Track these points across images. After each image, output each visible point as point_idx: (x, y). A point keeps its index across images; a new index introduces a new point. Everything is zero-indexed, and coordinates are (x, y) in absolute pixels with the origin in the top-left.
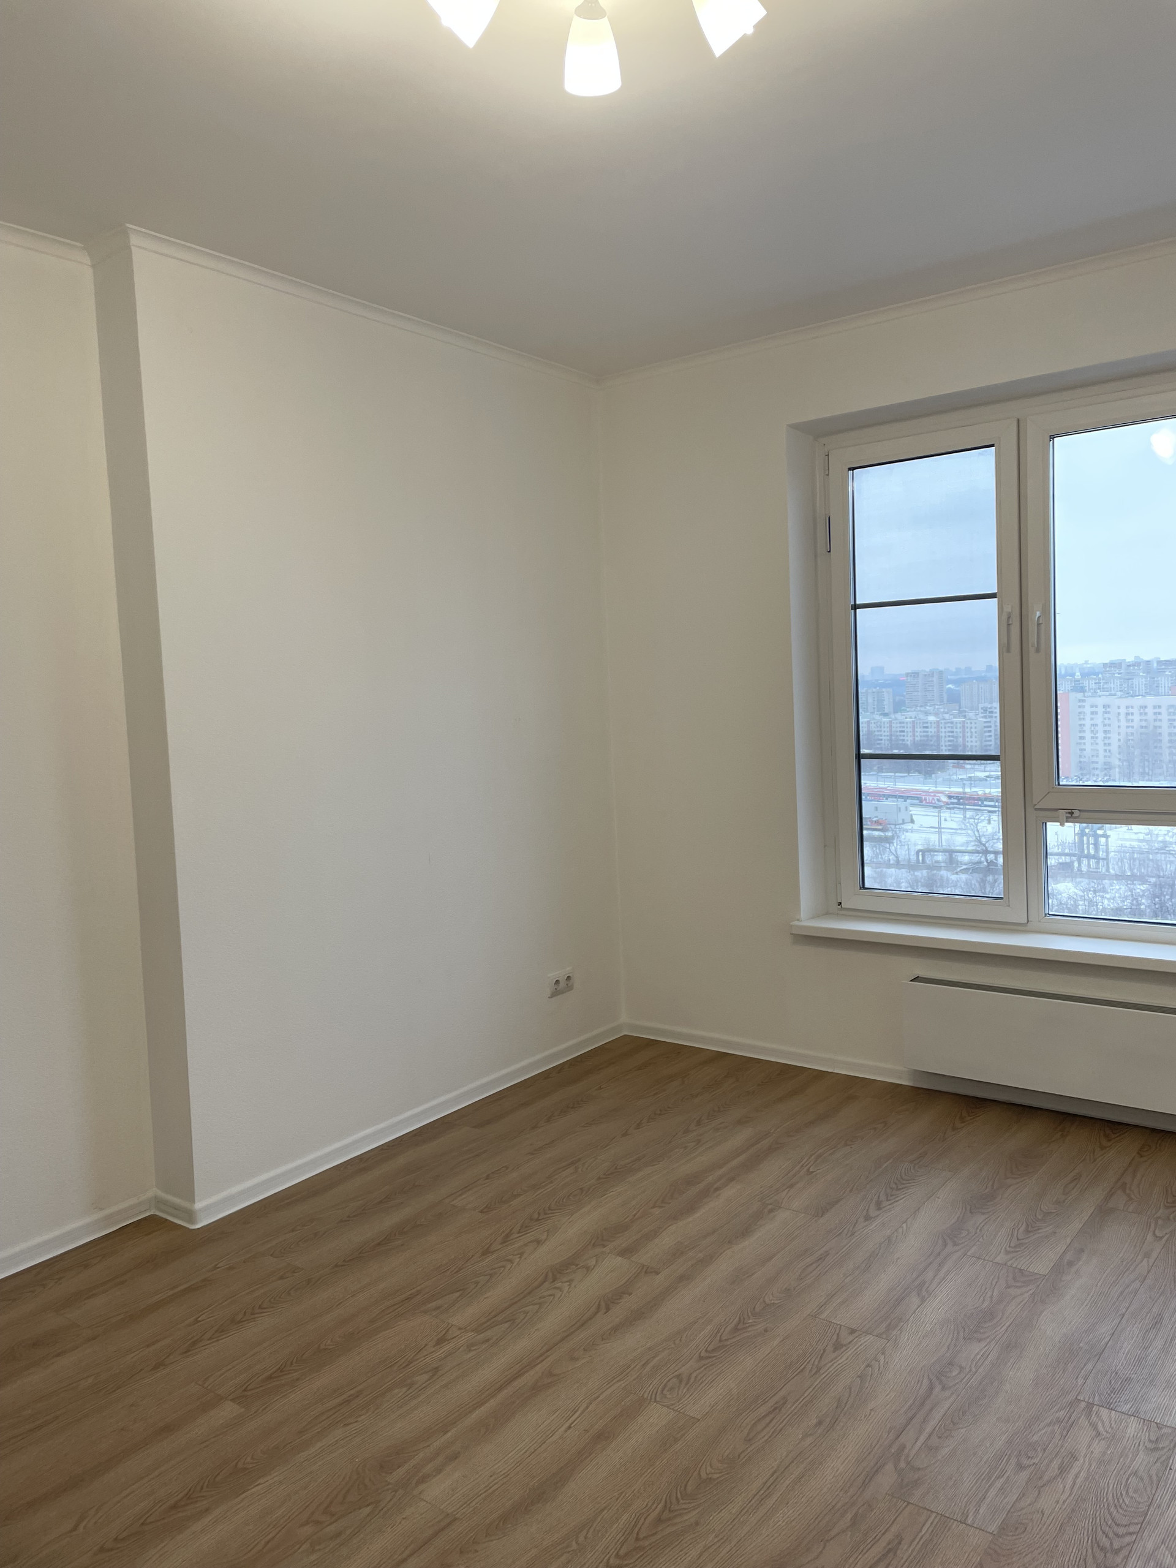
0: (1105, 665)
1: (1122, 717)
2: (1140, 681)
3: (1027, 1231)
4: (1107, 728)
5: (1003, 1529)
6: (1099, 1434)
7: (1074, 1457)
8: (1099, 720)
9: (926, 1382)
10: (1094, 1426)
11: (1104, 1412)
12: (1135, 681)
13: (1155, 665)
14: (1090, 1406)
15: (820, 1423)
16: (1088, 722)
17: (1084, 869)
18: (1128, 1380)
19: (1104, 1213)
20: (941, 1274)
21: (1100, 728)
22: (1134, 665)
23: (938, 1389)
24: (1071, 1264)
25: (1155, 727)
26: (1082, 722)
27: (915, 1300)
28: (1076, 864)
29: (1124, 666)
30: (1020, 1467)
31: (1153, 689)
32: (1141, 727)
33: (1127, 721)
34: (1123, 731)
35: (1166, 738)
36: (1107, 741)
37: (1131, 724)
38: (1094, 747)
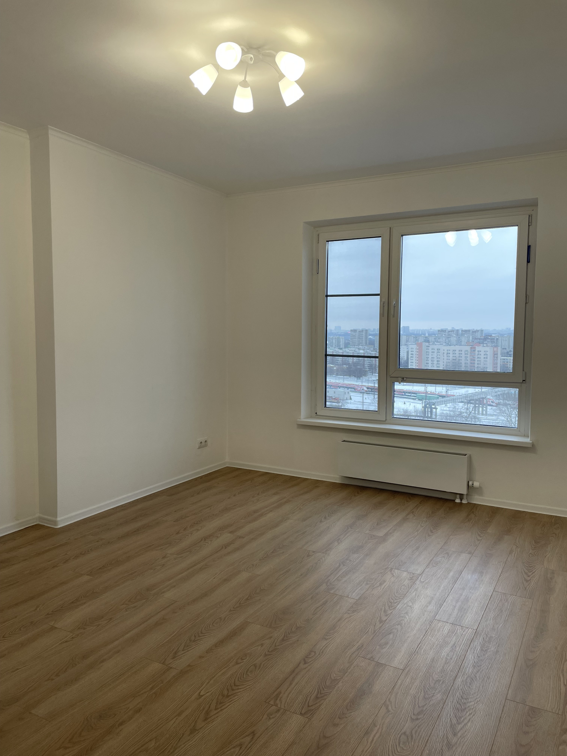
0: (439, 331)
1: (445, 355)
2: (454, 339)
3: (377, 525)
4: (438, 359)
5: (360, 598)
6: (393, 576)
7: (385, 581)
8: (435, 355)
9: (338, 564)
10: (393, 574)
11: (396, 571)
12: (452, 339)
13: (461, 331)
14: (392, 569)
15: (302, 575)
16: (430, 356)
18: (405, 563)
19: (405, 520)
20: (346, 536)
21: (435, 359)
22: (451, 331)
23: (342, 566)
24: (391, 533)
25: (459, 360)
26: (428, 356)
27: (336, 543)
29: (447, 332)
30: (367, 584)
31: (459, 343)
32: (453, 360)
33: (447, 356)
34: (445, 361)
35: (463, 365)
36: (438, 365)
37: (449, 358)
38: (433, 368)
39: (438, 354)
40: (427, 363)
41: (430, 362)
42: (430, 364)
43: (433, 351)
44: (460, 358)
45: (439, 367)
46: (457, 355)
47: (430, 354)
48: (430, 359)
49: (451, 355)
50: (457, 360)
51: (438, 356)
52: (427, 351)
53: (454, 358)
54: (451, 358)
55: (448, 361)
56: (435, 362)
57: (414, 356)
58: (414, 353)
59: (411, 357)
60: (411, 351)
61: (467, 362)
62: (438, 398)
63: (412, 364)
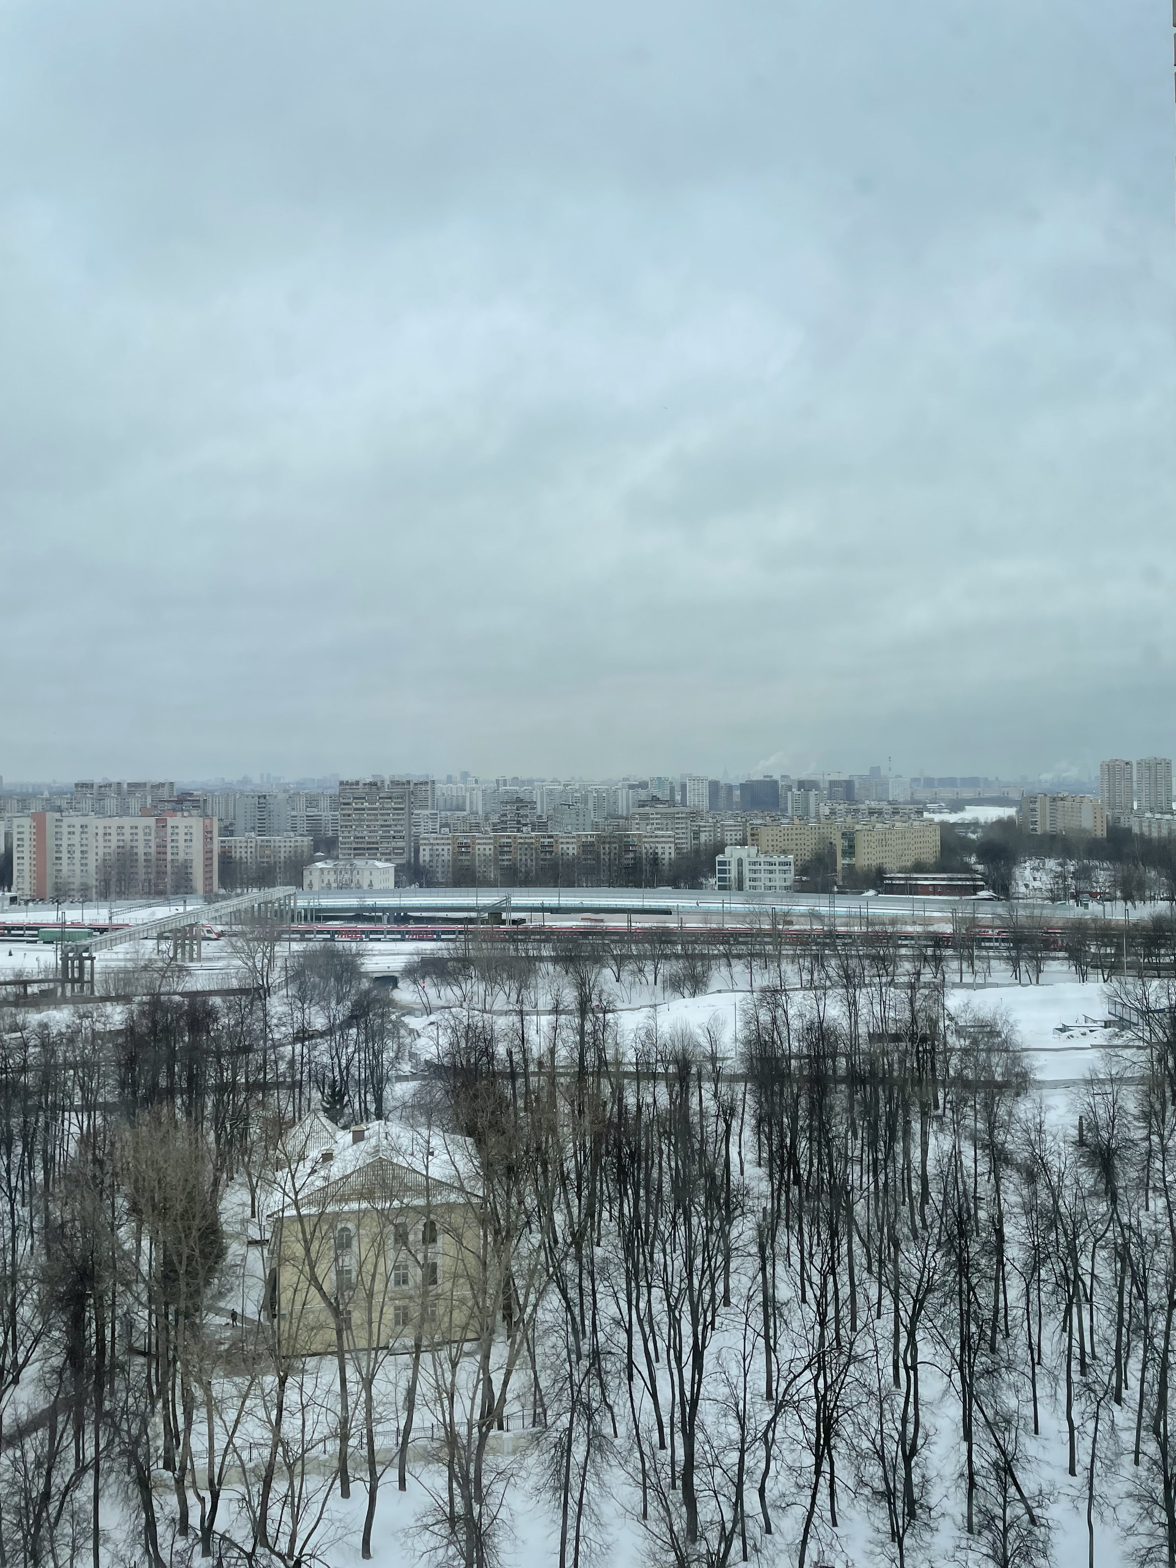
0: (77, 785)
1: (100, 838)
2: (111, 804)
4: (84, 848)
8: (76, 839)
12: (107, 802)
13: (125, 786)
16: (65, 843)
17: (68, 994)
21: (78, 849)
22: (105, 786)
25: (132, 847)
26: (58, 842)
28: (60, 990)
29: (95, 787)
31: (124, 811)
32: (119, 847)
33: (105, 841)
34: (101, 851)
35: (142, 858)
36: (84, 862)
37: (108, 844)
38: (71, 867)
39: (84, 836)
40: (57, 858)
41: (65, 855)
42: (65, 861)
43: (71, 829)
44: (134, 844)
45: (86, 865)
46: (127, 837)
47: (65, 836)
48: (64, 849)
49: (114, 838)
50: (128, 848)
51: (84, 842)
52: (57, 830)
53: (121, 844)
54: (114, 844)
55: (107, 850)
56: (78, 855)
57: (27, 843)
58: (26, 836)
59: (19, 846)
60: (19, 833)
61: (149, 850)
62: (90, 935)
63: (20, 861)
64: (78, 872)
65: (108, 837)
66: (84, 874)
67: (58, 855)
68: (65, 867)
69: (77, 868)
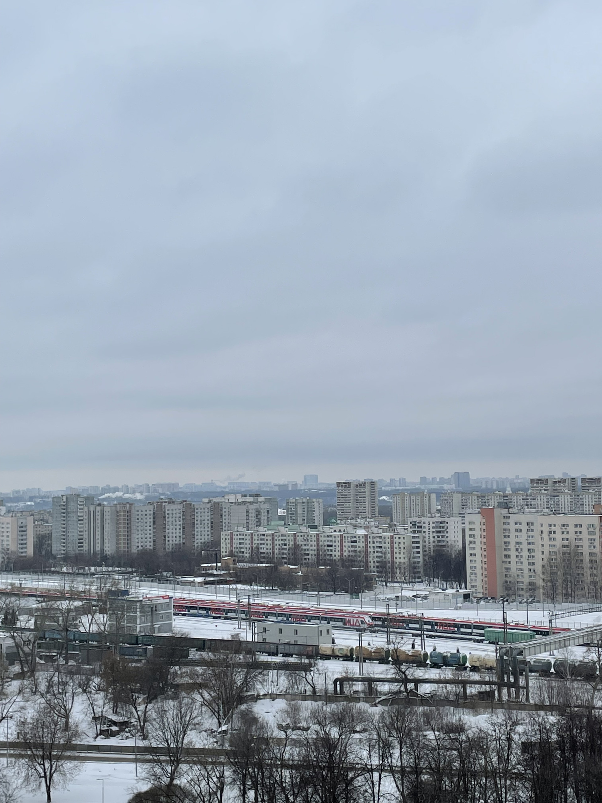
0: (532, 481)
1: (545, 535)
2: (565, 500)
4: (531, 547)
8: (523, 537)
12: (561, 498)
13: (580, 482)
16: (512, 540)
17: (505, 698)
21: (525, 547)
22: (560, 482)
25: (577, 546)
26: (507, 540)
28: (496, 693)
29: (550, 482)
31: (576, 508)
32: (564, 546)
33: (550, 539)
34: (546, 550)
35: (587, 558)
36: (531, 560)
37: (552, 543)
38: (520, 566)
39: (530, 534)
40: (506, 556)
41: (513, 553)
42: (513, 559)
43: (518, 527)
44: (579, 543)
45: (534, 564)
46: (572, 536)
47: (513, 534)
48: (512, 546)
49: (559, 536)
50: (573, 548)
51: (531, 540)
52: (506, 527)
53: (566, 543)
54: (559, 543)
55: (553, 549)
56: (525, 554)
57: (478, 540)
58: (477, 533)
59: (471, 542)
60: (471, 529)
61: (594, 550)
62: (532, 637)
63: (473, 558)
64: (526, 571)
65: (553, 536)
66: (532, 573)
67: (507, 553)
68: (513, 566)
69: (525, 567)
